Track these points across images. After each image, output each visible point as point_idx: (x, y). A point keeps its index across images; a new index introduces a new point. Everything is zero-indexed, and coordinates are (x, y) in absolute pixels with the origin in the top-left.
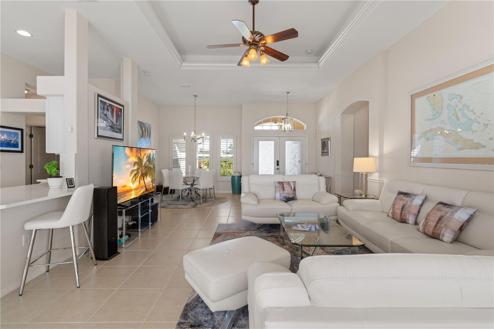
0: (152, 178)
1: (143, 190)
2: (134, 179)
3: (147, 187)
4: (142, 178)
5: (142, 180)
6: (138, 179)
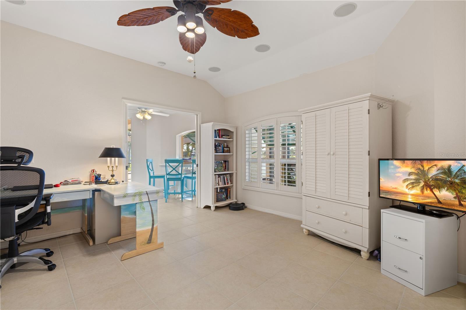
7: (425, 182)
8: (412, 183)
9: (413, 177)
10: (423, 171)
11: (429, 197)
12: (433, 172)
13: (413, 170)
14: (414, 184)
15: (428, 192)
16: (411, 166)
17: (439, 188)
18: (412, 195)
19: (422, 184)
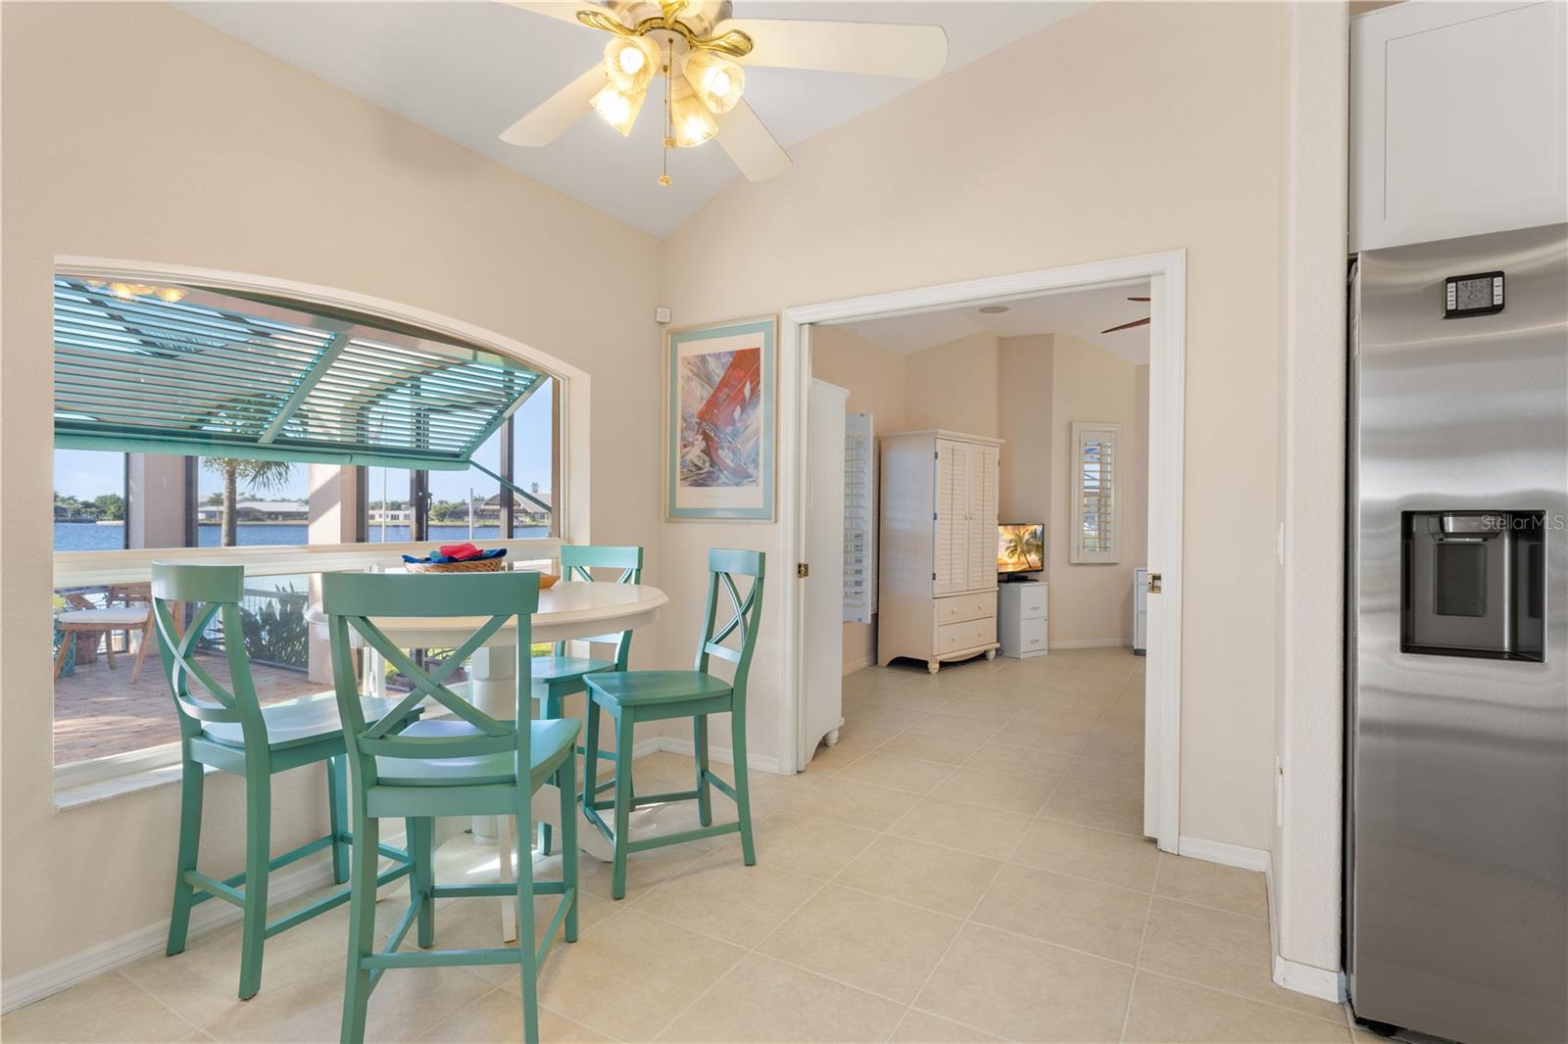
7: (1022, 548)
8: (1012, 551)
9: (1013, 544)
10: (1019, 537)
11: (1023, 564)
12: (1027, 537)
13: (1013, 537)
14: (1013, 552)
15: (1023, 559)
16: (1011, 531)
17: (1029, 552)
18: (1013, 564)
19: (1019, 550)
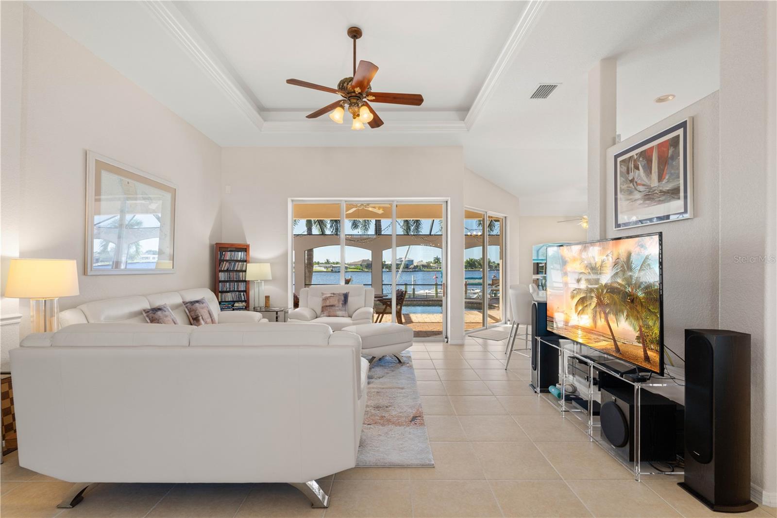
0: (640, 330)
1: (607, 343)
2: (580, 308)
3: (619, 344)
4: (600, 314)
5: (603, 320)
6: (590, 310)
